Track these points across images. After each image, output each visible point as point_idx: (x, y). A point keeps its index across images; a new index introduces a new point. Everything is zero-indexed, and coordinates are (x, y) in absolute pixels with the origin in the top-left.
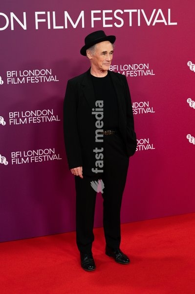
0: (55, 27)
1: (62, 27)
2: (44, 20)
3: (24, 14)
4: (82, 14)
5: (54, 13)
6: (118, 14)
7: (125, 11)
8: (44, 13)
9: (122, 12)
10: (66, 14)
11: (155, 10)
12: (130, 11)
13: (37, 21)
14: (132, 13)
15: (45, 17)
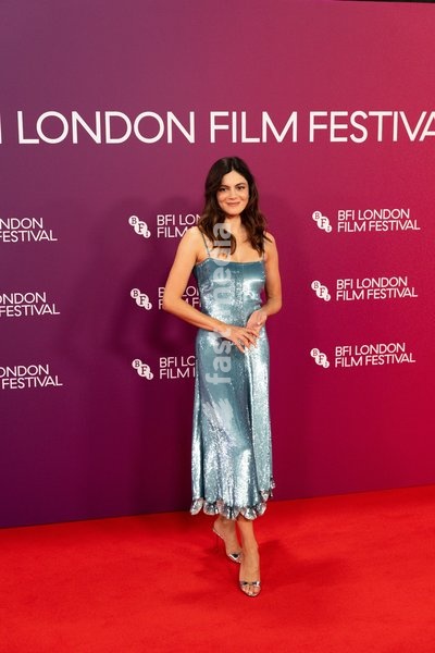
0: (245, 140)
1: (257, 140)
2: (226, 127)
3: (192, 114)
4: (294, 117)
5: (244, 114)
6: (359, 119)
7: (372, 113)
8: (226, 114)
9: (365, 116)
10: (266, 117)
11: (424, 114)
12: (380, 114)
13: (214, 127)
14: (384, 117)
15: (227, 121)
